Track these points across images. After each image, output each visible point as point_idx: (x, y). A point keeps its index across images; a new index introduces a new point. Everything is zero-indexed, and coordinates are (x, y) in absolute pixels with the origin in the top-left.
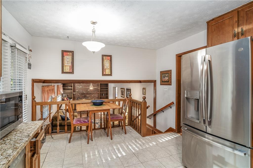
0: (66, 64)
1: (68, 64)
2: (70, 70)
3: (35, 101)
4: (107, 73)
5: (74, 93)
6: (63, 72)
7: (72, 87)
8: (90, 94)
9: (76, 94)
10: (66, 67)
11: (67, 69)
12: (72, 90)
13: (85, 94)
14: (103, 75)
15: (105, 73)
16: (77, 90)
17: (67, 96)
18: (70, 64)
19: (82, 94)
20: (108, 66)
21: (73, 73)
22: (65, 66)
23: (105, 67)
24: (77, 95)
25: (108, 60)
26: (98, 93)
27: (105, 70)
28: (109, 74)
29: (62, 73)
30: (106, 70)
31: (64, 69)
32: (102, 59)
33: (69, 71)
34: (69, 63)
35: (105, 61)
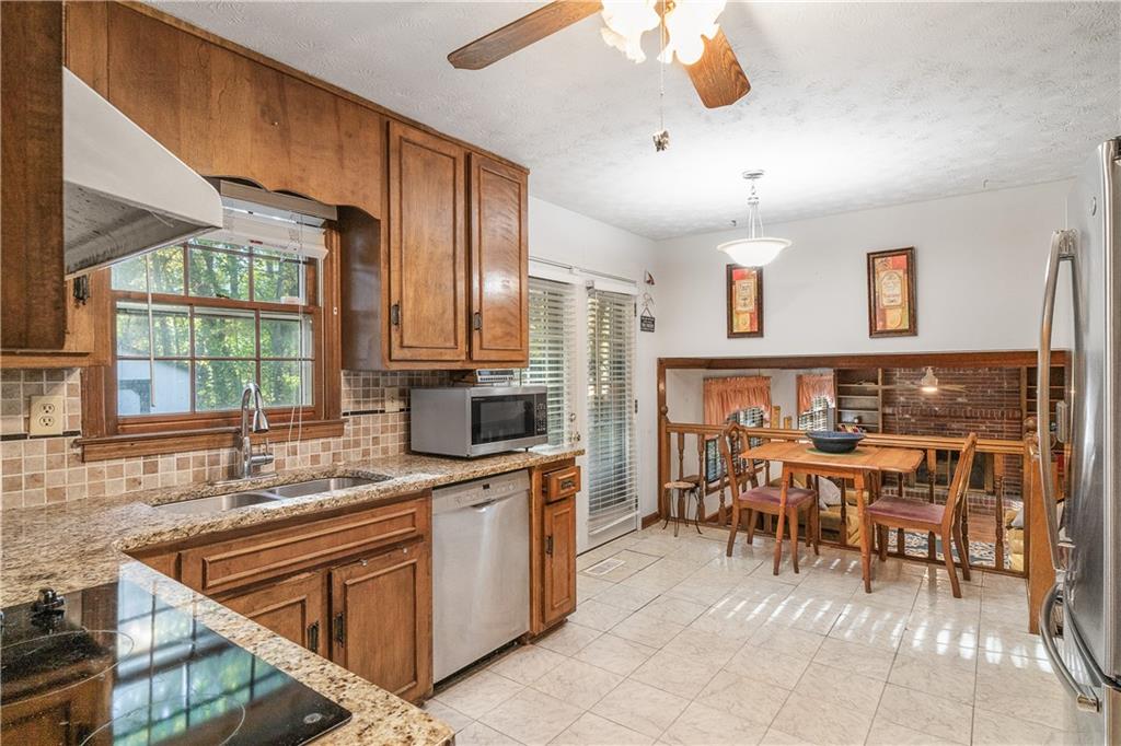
0: (739, 308)
1: (745, 305)
2: (751, 324)
3: (667, 419)
4: (891, 326)
5: (889, 410)
6: (732, 334)
7: (877, 383)
8: (967, 418)
9: (894, 415)
10: (741, 316)
11: (743, 322)
12: (877, 395)
13: (942, 416)
14: (874, 332)
15: (884, 325)
16: (902, 399)
17: (856, 421)
18: (752, 307)
19: (925, 416)
20: (897, 295)
21: (762, 336)
22: (738, 314)
23: (884, 302)
24: (900, 419)
25: (896, 268)
26: (1017, 414)
27: (883, 311)
28: (901, 328)
29: (729, 337)
30: (888, 312)
31: (735, 324)
32: (869, 268)
33: (748, 330)
34: (747, 302)
35: (882, 274)
